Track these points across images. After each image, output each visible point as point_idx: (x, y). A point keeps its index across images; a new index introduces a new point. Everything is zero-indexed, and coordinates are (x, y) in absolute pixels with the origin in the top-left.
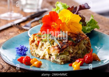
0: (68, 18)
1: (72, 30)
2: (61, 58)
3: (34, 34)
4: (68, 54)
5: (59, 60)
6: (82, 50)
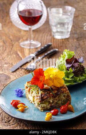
1: (55, 84)
2: (41, 107)
3: (28, 82)
4: (47, 104)
5: (39, 108)
6: (62, 100)
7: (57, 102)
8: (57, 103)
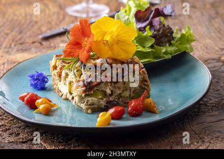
0: (112, 32)
1: (115, 54)
2: (87, 103)
3: (57, 56)
4: (100, 97)
5: (83, 106)
6: (130, 90)
7: (120, 94)
8: (120, 96)
